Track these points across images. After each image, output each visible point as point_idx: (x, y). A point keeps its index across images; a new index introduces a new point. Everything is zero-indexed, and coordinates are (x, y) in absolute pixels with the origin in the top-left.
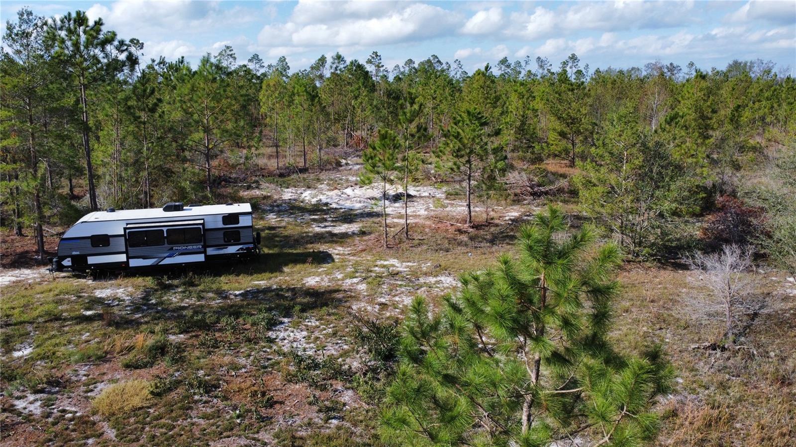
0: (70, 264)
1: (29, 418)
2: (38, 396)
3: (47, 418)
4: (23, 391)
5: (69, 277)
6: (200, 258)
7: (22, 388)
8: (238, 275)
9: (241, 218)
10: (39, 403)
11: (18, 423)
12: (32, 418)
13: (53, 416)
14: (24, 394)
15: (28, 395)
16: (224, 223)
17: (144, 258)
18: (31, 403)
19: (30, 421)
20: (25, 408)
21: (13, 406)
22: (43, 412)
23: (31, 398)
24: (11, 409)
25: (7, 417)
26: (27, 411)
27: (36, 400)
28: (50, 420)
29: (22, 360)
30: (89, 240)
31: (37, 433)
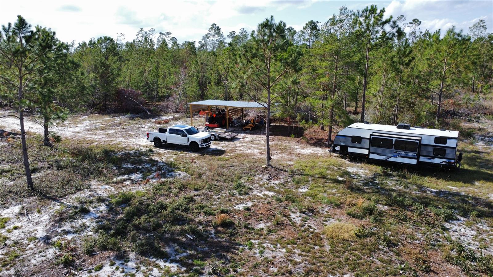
0: (339, 149)
1: (294, 224)
2: (302, 215)
3: (302, 227)
4: (296, 210)
5: (337, 157)
6: (414, 162)
7: (296, 208)
8: (438, 179)
9: (448, 141)
10: (300, 218)
11: (288, 225)
12: (295, 224)
13: (305, 227)
14: (296, 211)
15: (298, 212)
16: (435, 142)
17: (379, 154)
18: (297, 217)
19: (294, 226)
20: (294, 218)
21: (290, 215)
22: (301, 223)
23: (298, 214)
24: (288, 217)
25: (285, 220)
26: (294, 220)
27: (300, 216)
28: (303, 229)
29: (301, 194)
30: (351, 138)
31: (295, 232)
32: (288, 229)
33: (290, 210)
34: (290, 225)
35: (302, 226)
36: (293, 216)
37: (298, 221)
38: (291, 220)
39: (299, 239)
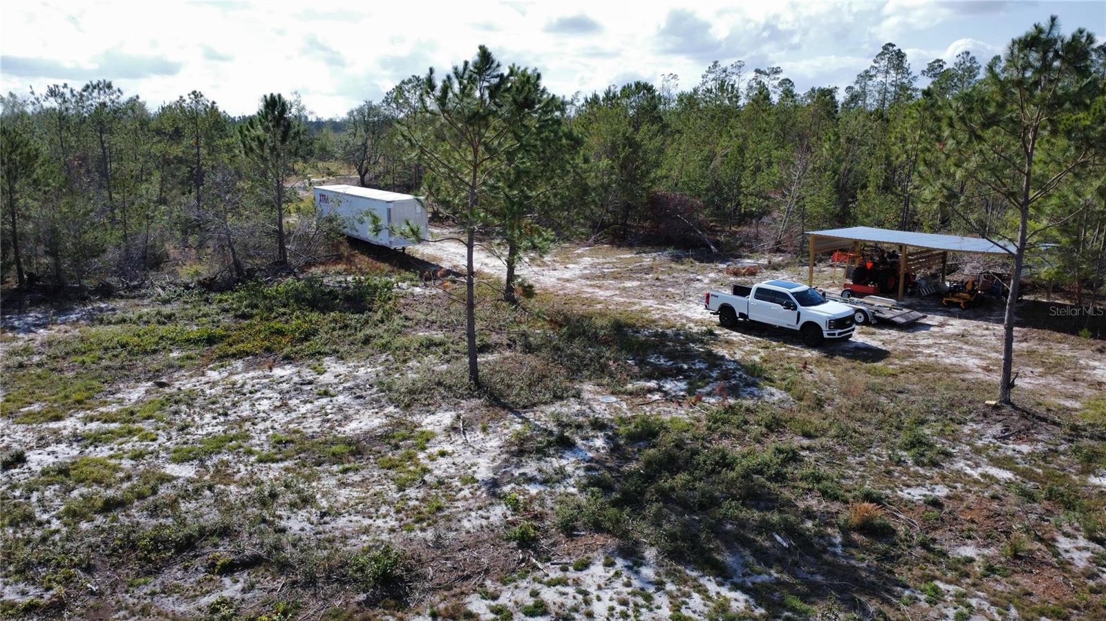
32: (1046, 574)
33: (1059, 527)
34: (1054, 567)
35: (1093, 576)
36: (1063, 543)
37: (1081, 560)
38: (1056, 554)
39: (1076, 608)
